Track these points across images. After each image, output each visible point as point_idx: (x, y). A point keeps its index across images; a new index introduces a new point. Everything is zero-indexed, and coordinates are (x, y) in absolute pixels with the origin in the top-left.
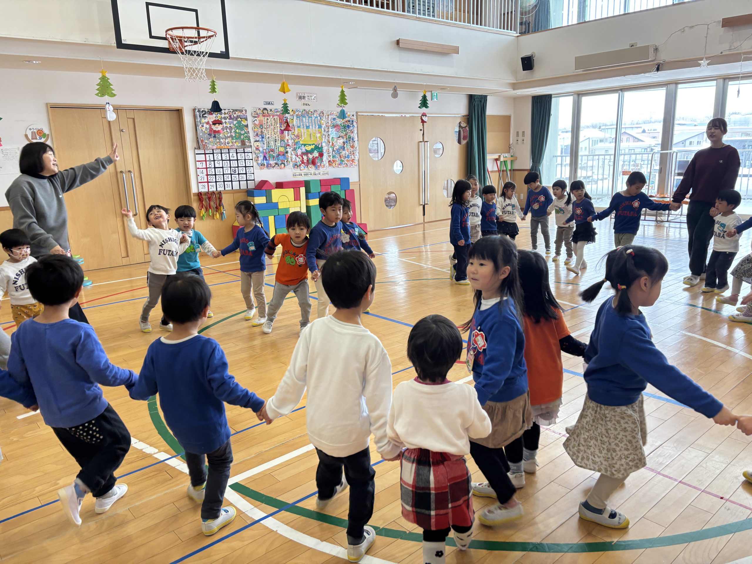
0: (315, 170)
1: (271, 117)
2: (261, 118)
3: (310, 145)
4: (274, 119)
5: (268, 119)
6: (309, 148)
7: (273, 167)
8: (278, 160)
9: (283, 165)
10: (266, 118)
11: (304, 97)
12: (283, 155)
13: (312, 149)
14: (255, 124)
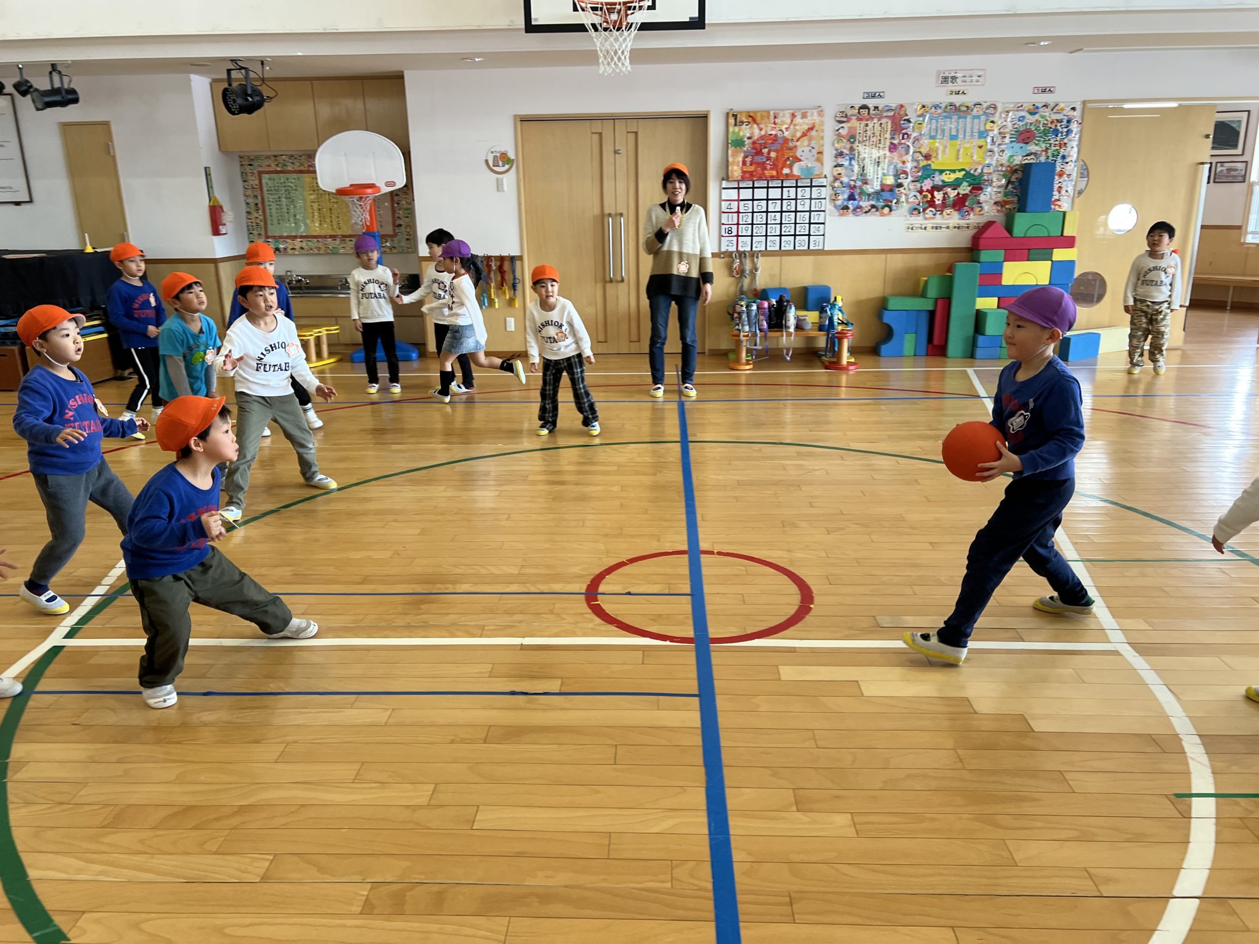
0: (960, 219)
1: (875, 121)
2: (854, 123)
3: (954, 171)
4: (881, 124)
5: (867, 125)
6: (949, 178)
7: (866, 212)
8: (878, 200)
9: (886, 210)
10: (864, 123)
11: (954, 78)
12: (891, 190)
13: (957, 179)
14: (839, 135)
